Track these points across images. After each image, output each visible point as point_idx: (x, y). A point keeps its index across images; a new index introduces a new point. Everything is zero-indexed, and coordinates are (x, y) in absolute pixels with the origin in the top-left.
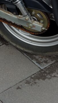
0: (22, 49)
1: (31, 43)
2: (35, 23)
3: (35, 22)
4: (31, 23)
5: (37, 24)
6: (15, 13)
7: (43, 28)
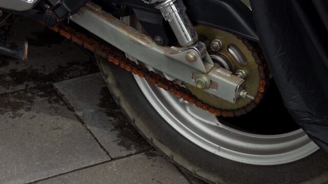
0: (190, 168)
1: (219, 149)
2: (219, 74)
3: (219, 71)
4: (204, 73)
5: (224, 77)
6: (159, 39)
7: (242, 93)
